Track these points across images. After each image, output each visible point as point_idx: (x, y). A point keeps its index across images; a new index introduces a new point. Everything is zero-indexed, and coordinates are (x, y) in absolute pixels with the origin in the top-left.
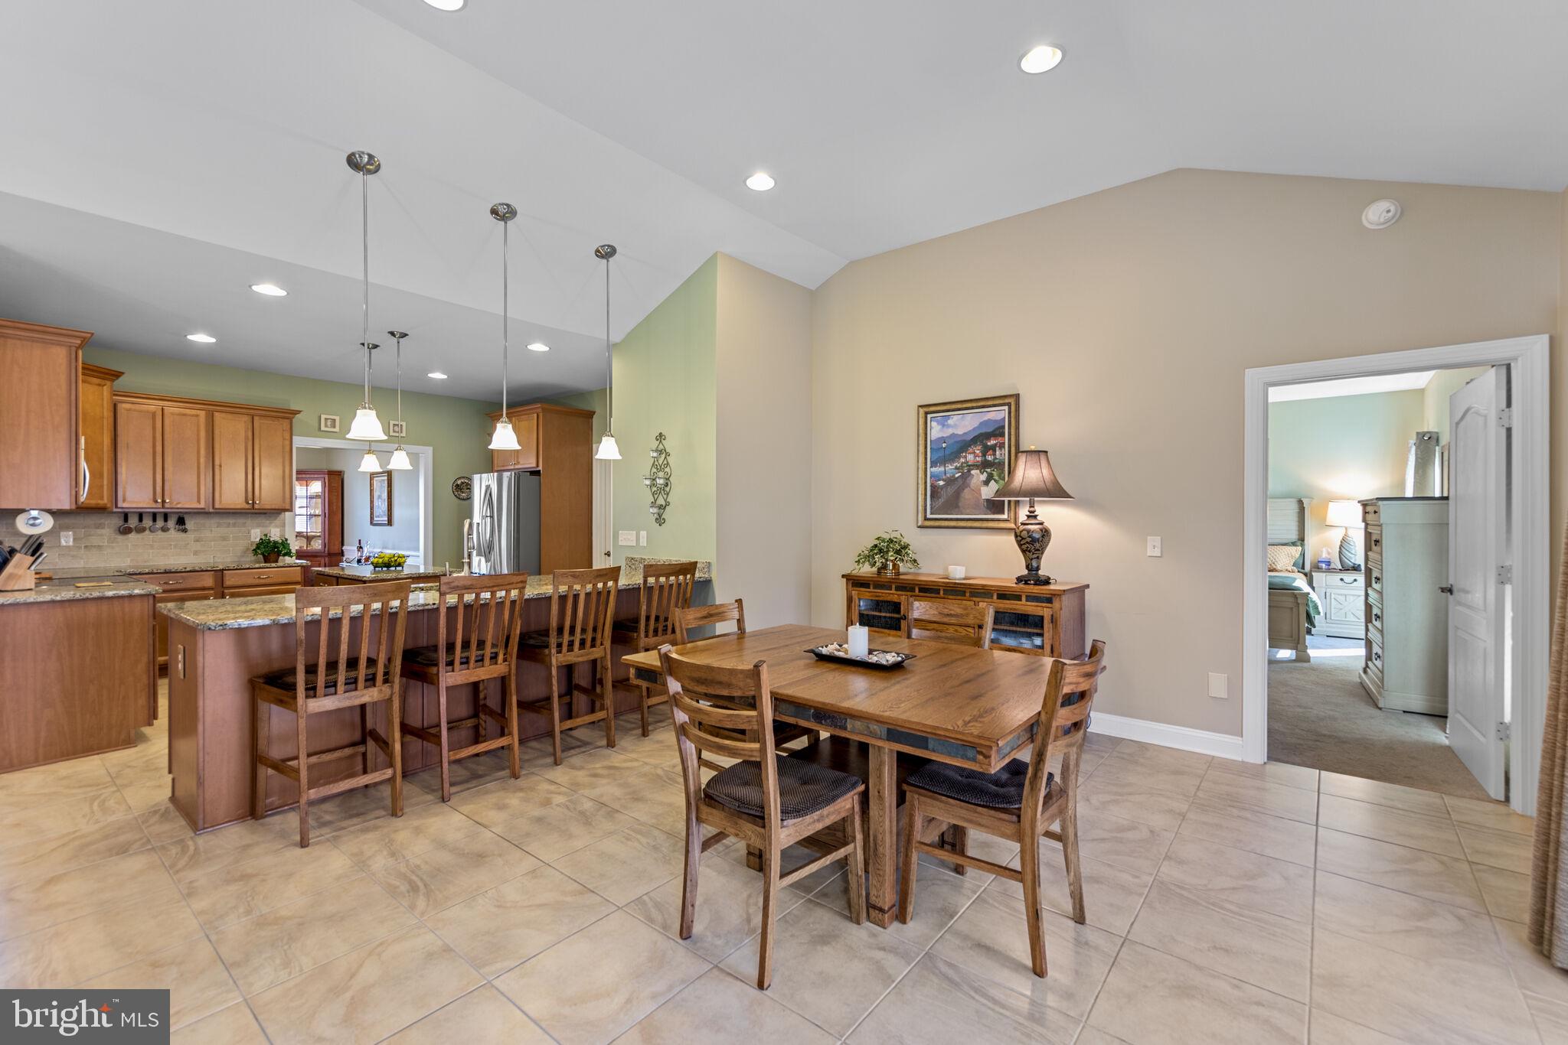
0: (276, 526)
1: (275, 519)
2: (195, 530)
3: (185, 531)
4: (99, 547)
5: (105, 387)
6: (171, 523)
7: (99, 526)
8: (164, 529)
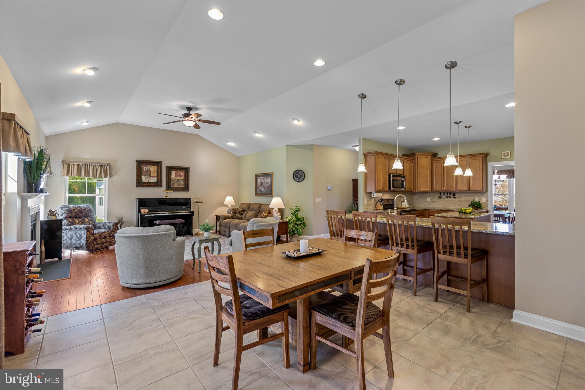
0: (484, 197)
1: (484, 194)
2: (458, 198)
3: (455, 198)
4: (435, 202)
5: (428, 158)
6: (452, 195)
7: (435, 196)
8: (450, 197)
